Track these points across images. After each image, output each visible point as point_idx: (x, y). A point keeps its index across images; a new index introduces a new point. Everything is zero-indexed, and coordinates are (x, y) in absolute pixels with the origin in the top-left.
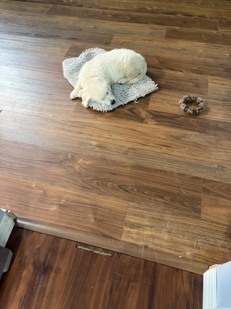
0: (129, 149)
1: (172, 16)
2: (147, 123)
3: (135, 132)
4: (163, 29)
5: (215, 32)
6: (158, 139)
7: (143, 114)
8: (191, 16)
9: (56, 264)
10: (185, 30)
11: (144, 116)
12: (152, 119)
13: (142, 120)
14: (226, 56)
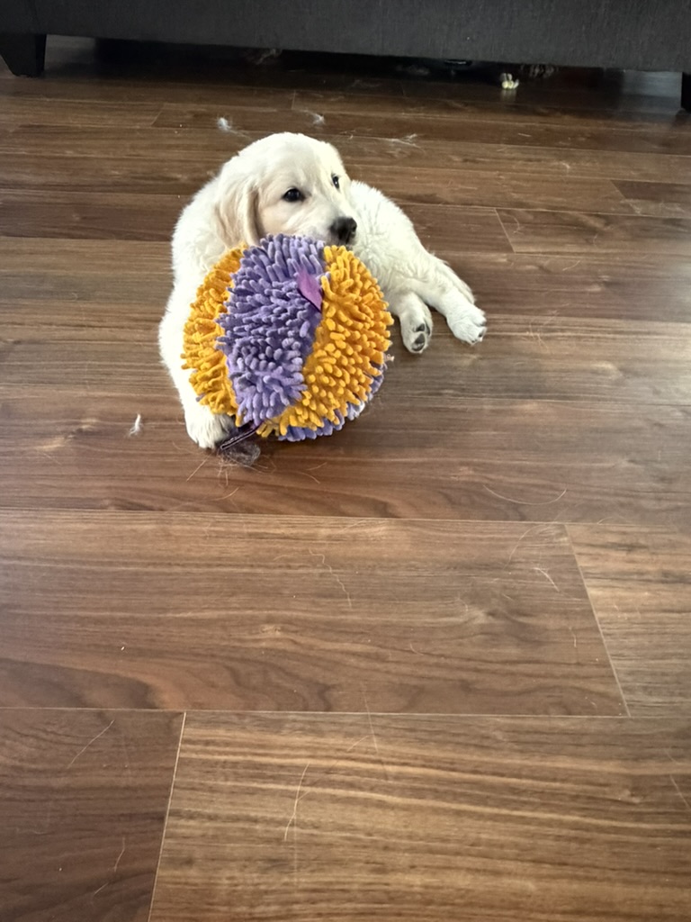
14: (605, 372)
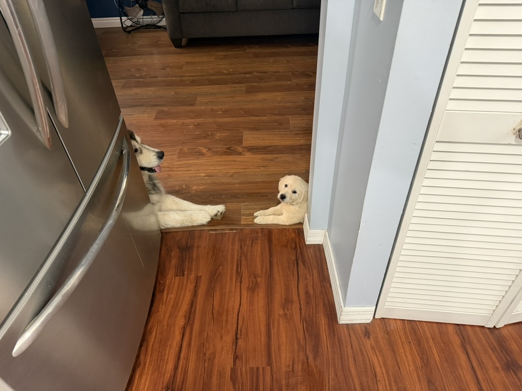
0: (234, 173)
1: (248, 75)
2: (244, 155)
3: (236, 162)
4: (243, 87)
5: (289, 83)
6: (256, 164)
7: (240, 149)
8: (266, 73)
9: (196, 243)
10: (263, 84)
11: (241, 151)
12: (248, 151)
13: (240, 154)
